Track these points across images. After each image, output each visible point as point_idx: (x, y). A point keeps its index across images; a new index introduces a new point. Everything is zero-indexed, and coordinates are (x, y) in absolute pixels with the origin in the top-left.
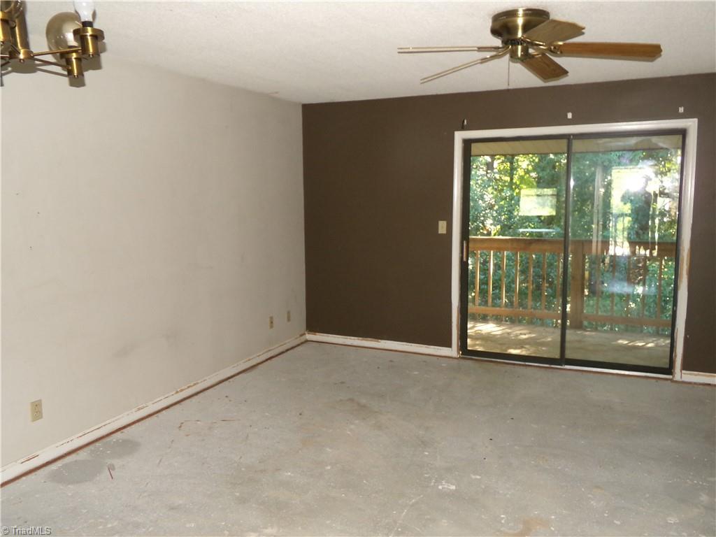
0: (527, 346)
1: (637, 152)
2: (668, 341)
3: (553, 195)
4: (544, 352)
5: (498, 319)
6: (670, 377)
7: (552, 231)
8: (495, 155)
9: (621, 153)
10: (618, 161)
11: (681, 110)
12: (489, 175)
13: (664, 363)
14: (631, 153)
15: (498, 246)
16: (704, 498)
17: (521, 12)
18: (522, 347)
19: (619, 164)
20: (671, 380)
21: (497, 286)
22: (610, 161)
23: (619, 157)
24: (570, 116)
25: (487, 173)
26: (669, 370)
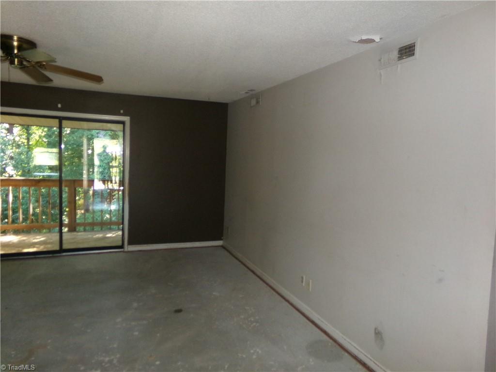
0: (37, 246)
1: (107, 132)
2: (120, 233)
3: (56, 153)
4: (50, 247)
5: (16, 232)
6: (122, 250)
7: (55, 175)
8: (14, 124)
9: (98, 131)
10: (96, 135)
11: (122, 111)
12: (8, 137)
13: (120, 243)
14: (104, 132)
15: (16, 184)
16: (135, 305)
17: (15, 38)
18: (34, 247)
19: (98, 137)
20: (123, 252)
21: (15, 211)
22: (92, 135)
23: (97, 133)
24: (59, 106)
25: (7, 136)
26: (122, 247)
